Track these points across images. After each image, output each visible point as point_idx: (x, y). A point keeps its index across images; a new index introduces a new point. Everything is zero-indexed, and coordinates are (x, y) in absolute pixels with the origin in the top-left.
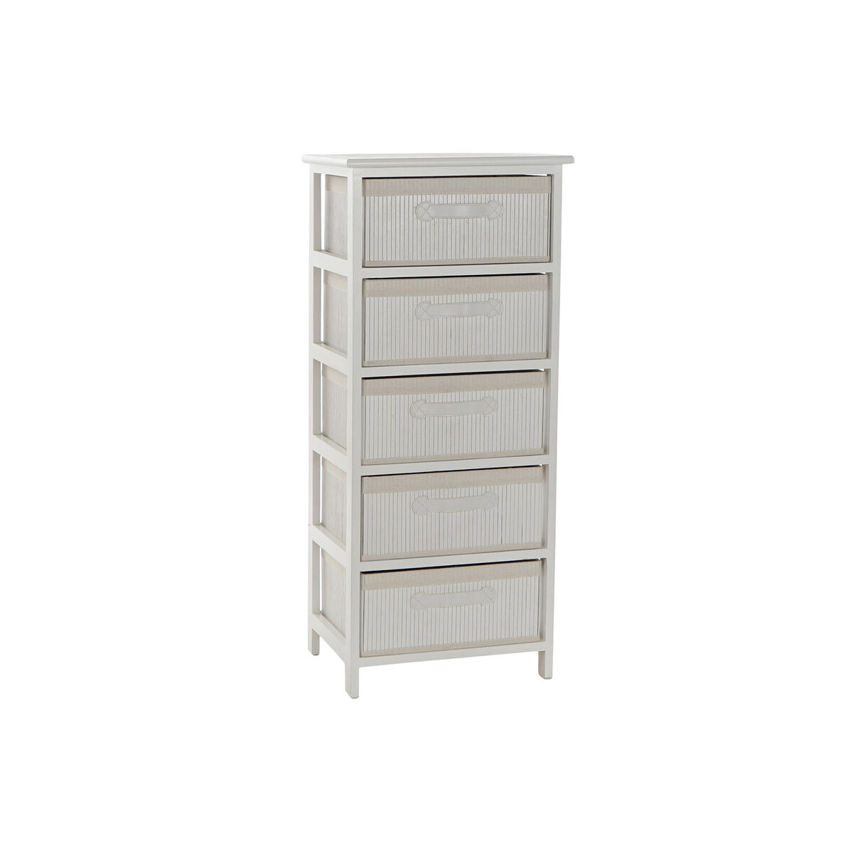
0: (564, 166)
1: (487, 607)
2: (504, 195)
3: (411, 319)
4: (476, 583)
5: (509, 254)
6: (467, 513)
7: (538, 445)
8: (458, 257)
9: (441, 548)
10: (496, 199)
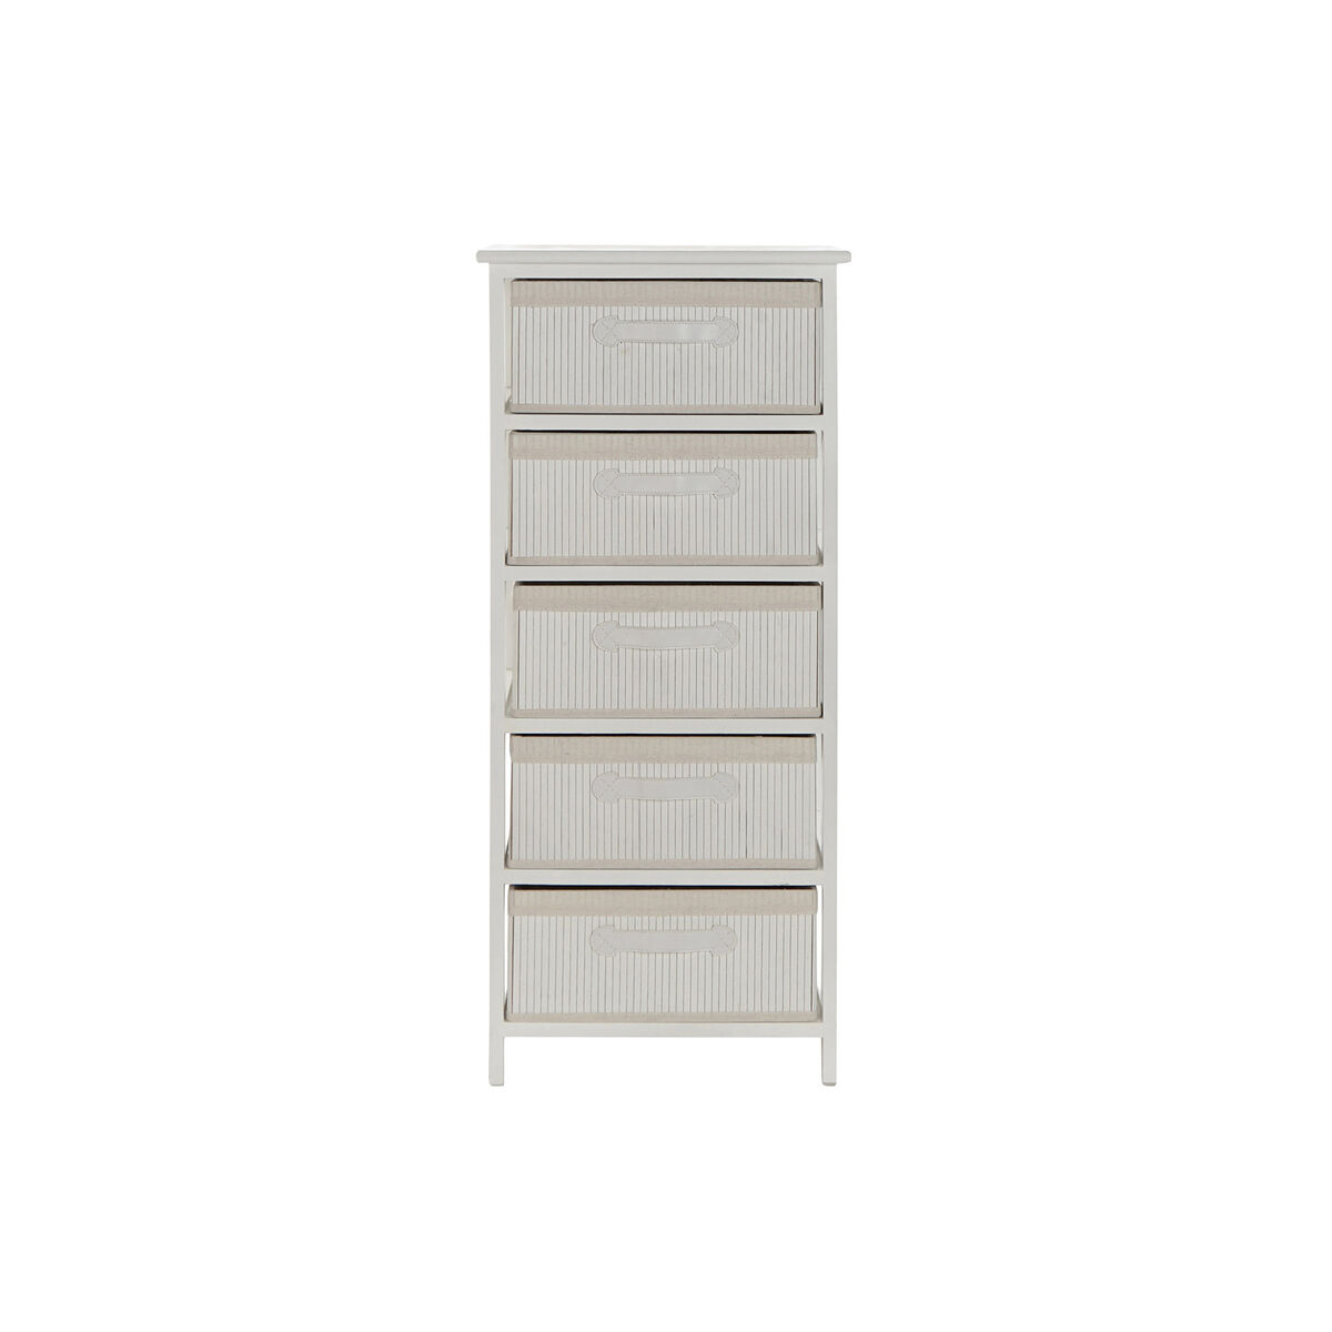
0: (839, 266)
1: (723, 959)
2: (741, 309)
3: (587, 495)
4: (702, 918)
5: (749, 400)
6: (686, 803)
7: (810, 703)
8: (664, 403)
9: (643, 857)
10: (727, 315)
